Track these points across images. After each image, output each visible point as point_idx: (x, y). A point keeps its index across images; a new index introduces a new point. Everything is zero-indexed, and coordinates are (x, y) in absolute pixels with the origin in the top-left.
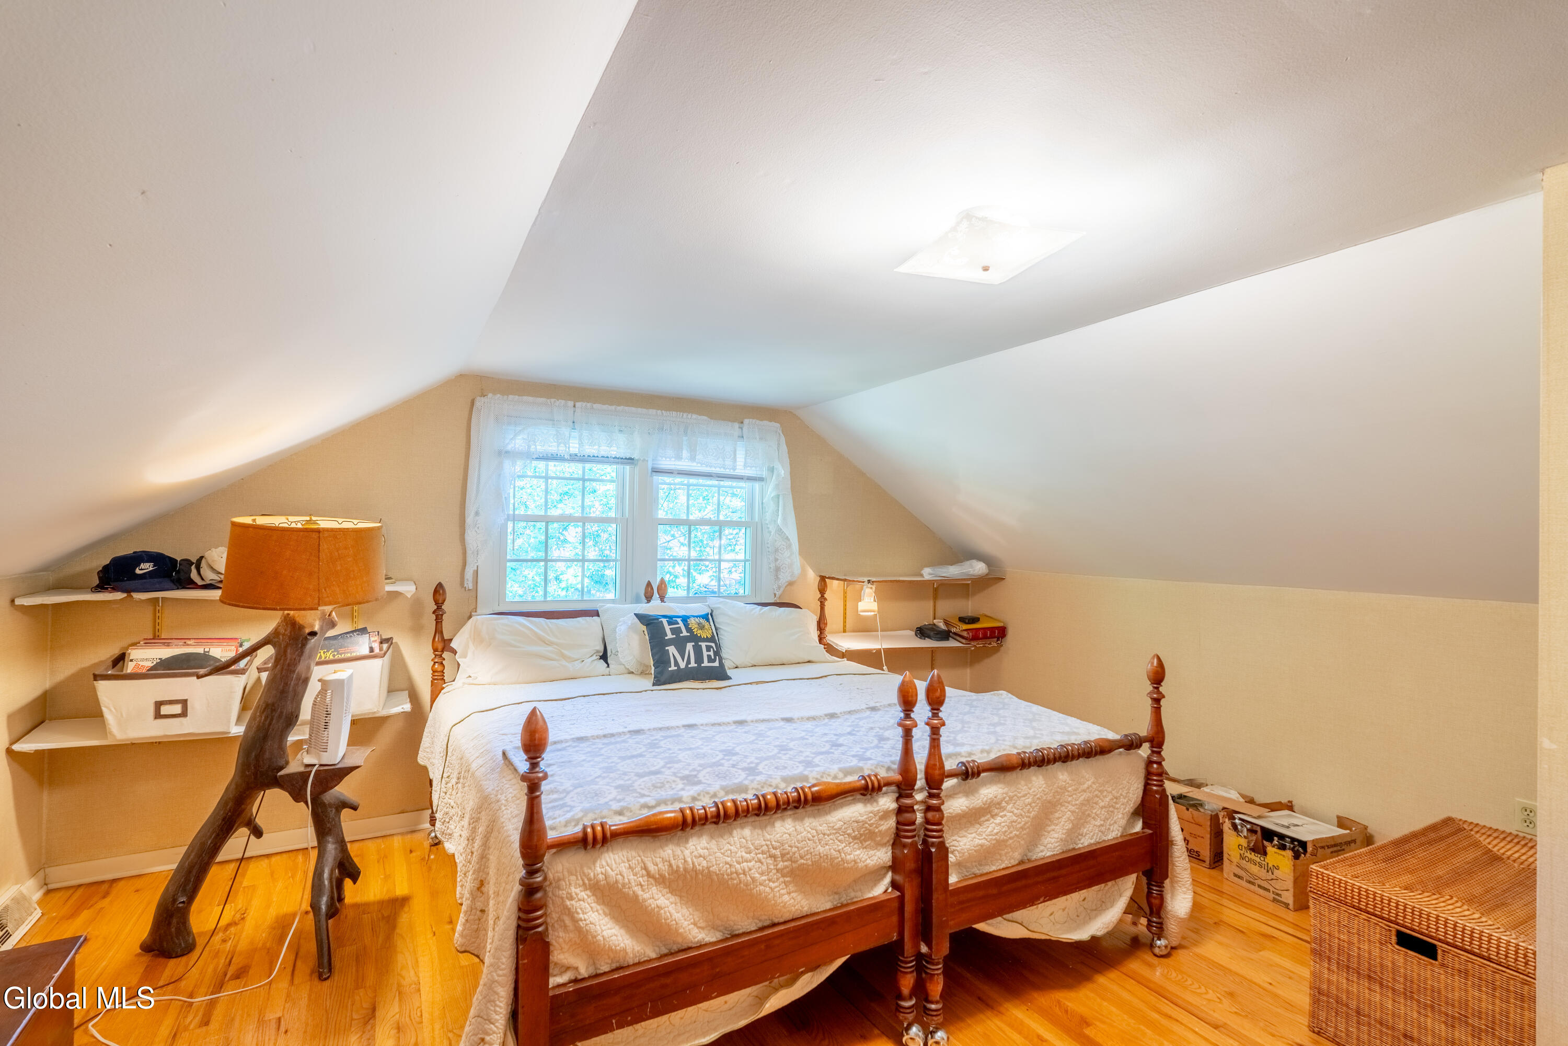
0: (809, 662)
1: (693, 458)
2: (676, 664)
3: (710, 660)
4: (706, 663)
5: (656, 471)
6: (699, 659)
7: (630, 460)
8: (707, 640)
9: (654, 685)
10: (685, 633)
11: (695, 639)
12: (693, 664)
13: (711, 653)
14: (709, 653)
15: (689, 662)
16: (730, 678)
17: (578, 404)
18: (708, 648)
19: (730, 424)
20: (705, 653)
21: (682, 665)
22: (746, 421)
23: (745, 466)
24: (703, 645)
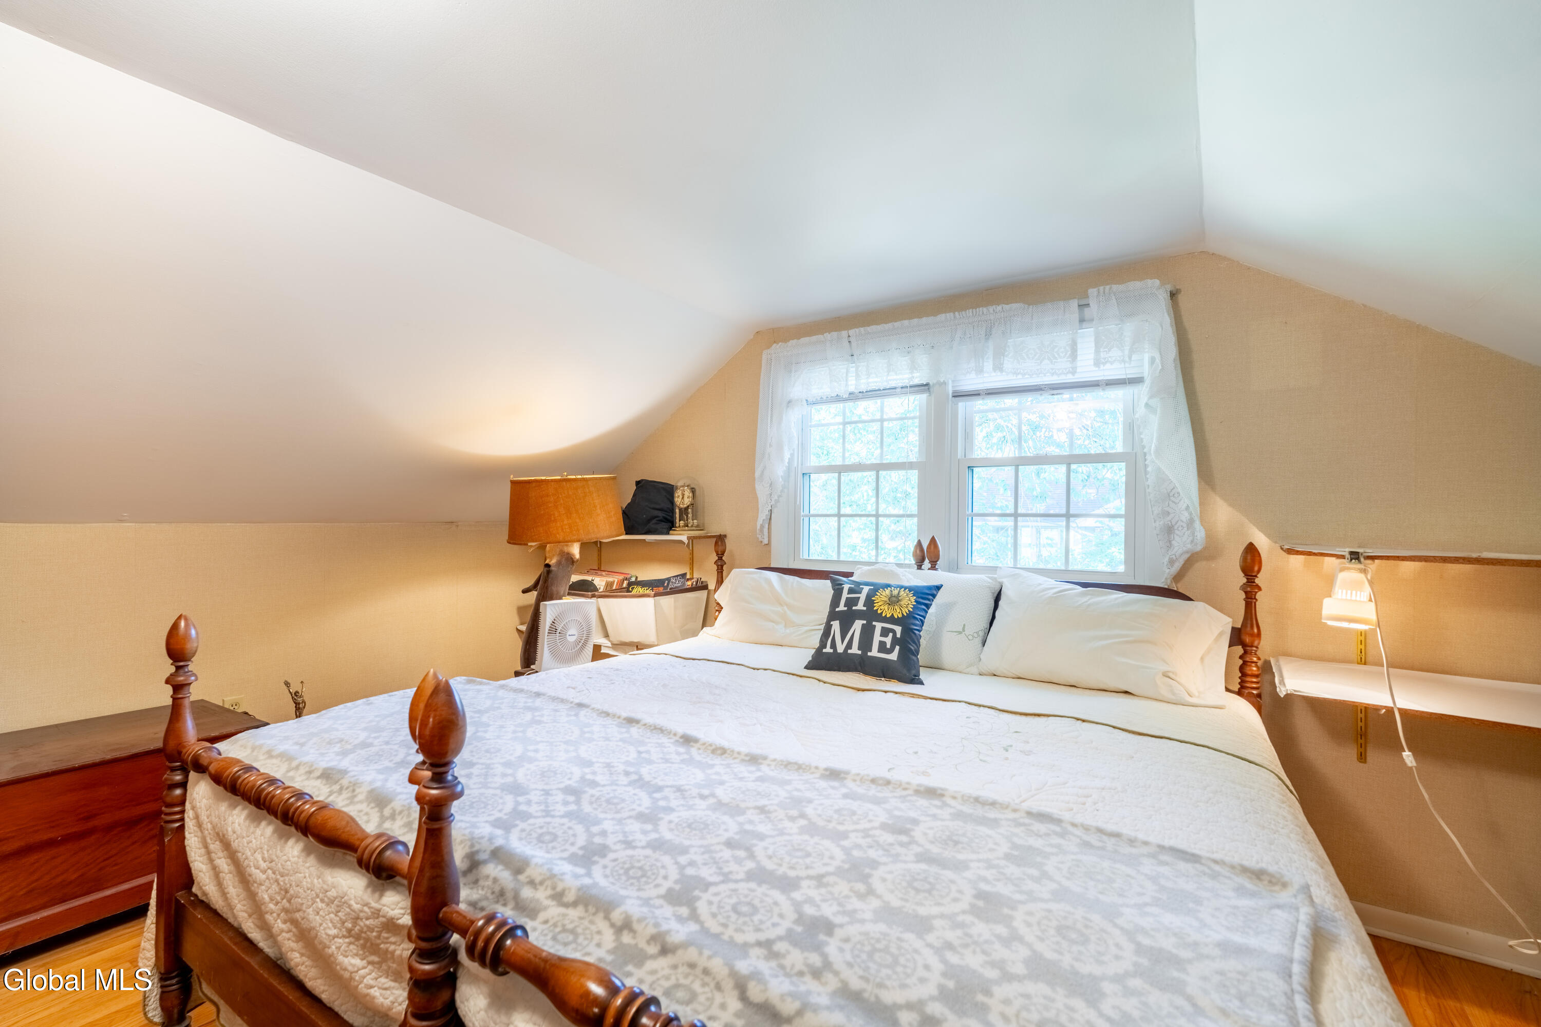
0: (1126, 692)
1: (998, 367)
2: (833, 646)
3: (882, 648)
4: (874, 653)
5: (958, 395)
6: (866, 642)
7: (925, 387)
8: (892, 620)
9: (807, 667)
10: (860, 606)
11: (871, 615)
12: (855, 650)
13: (888, 640)
14: (883, 639)
15: (849, 646)
16: (921, 683)
17: (851, 332)
18: (885, 632)
19: (1061, 303)
20: (877, 638)
21: (840, 648)
22: (1092, 292)
23: (1097, 363)
24: (879, 626)
